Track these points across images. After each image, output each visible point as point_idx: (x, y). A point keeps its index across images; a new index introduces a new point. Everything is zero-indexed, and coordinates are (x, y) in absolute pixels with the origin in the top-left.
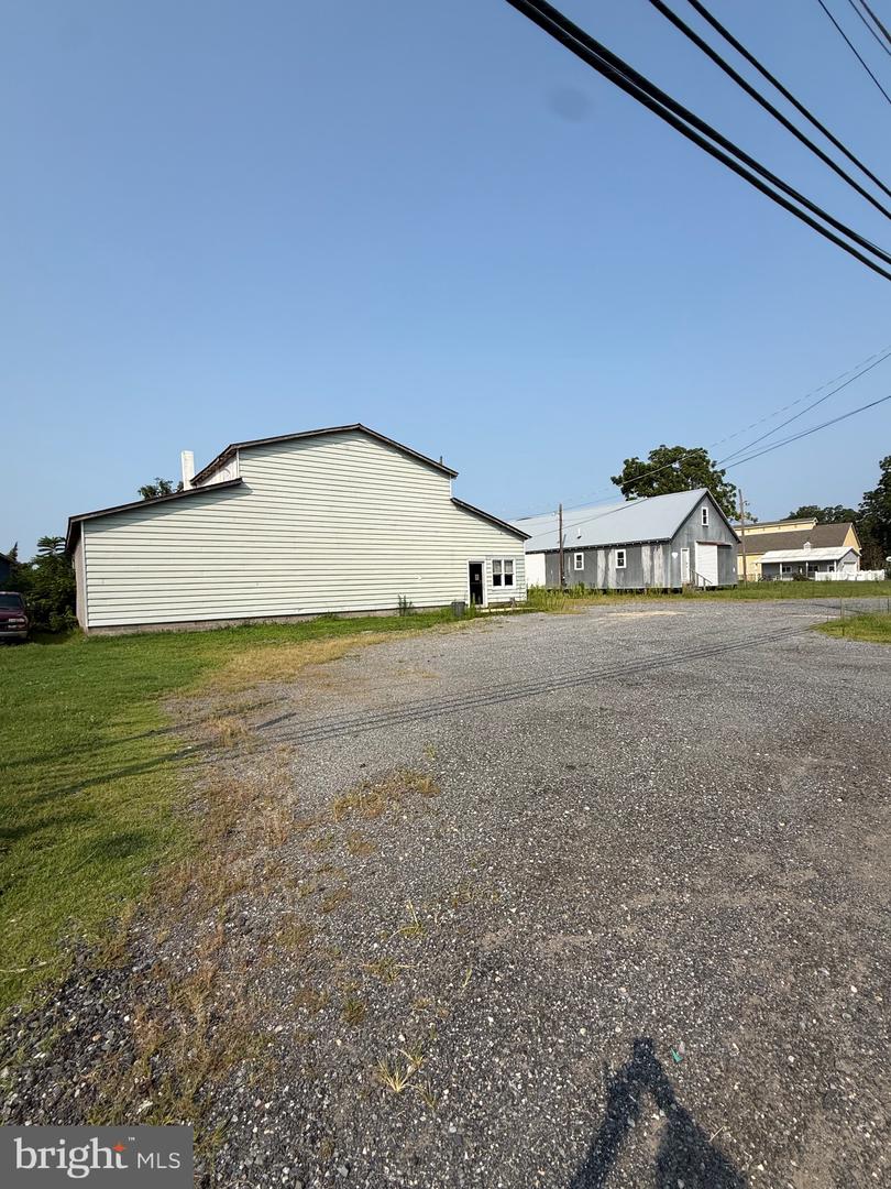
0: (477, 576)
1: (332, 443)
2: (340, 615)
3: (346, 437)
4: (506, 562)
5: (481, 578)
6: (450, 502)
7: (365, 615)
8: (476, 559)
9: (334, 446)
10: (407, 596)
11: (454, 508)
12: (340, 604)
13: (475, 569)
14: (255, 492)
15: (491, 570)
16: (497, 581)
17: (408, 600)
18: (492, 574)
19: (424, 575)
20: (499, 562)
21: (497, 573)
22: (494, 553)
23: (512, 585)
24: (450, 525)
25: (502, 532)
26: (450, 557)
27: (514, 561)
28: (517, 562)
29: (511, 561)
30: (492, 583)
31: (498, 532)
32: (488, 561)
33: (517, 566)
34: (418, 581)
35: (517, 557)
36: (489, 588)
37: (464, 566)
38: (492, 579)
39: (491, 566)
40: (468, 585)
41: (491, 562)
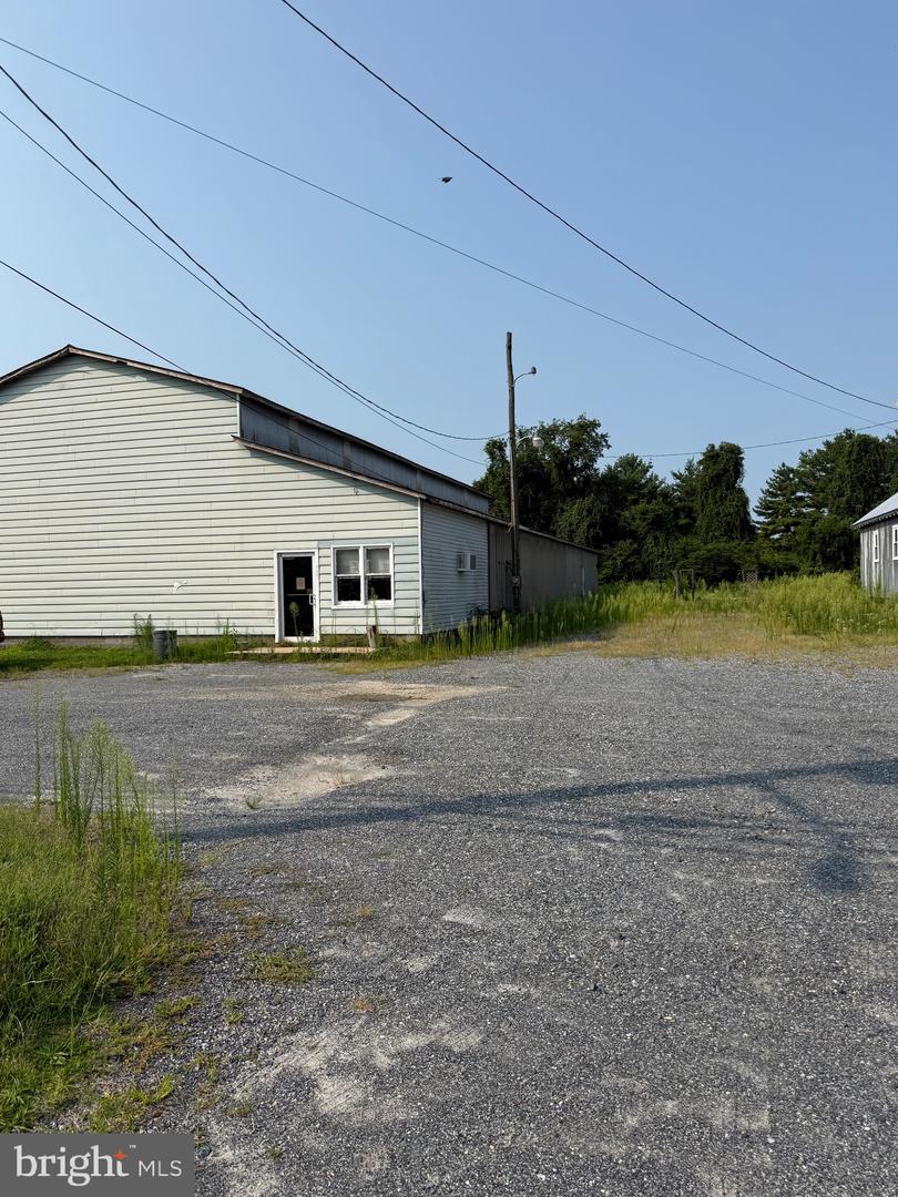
0: (300, 584)
1: (40, 384)
2: (53, 641)
3: (60, 369)
4: (370, 552)
5: (309, 584)
6: (236, 445)
7: (83, 643)
8: (296, 548)
9: (45, 388)
10: (154, 615)
11: (247, 454)
12: (52, 624)
13: (296, 570)
15: (331, 569)
16: (347, 590)
17: (155, 623)
18: (331, 578)
19: (185, 581)
20: (356, 551)
21: (352, 575)
22: (338, 535)
23: (390, 599)
24: (238, 488)
25: (361, 491)
26: (238, 547)
27: (391, 550)
28: (398, 550)
29: (386, 550)
30: (332, 595)
31: (351, 490)
32: (323, 552)
33: (398, 559)
34: (174, 590)
35: (398, 541)
36: (324, 604)
37: (267, 563)
38: (332, 587)
39: (331, 561)
40: (276, 599)
41: (331, 552)
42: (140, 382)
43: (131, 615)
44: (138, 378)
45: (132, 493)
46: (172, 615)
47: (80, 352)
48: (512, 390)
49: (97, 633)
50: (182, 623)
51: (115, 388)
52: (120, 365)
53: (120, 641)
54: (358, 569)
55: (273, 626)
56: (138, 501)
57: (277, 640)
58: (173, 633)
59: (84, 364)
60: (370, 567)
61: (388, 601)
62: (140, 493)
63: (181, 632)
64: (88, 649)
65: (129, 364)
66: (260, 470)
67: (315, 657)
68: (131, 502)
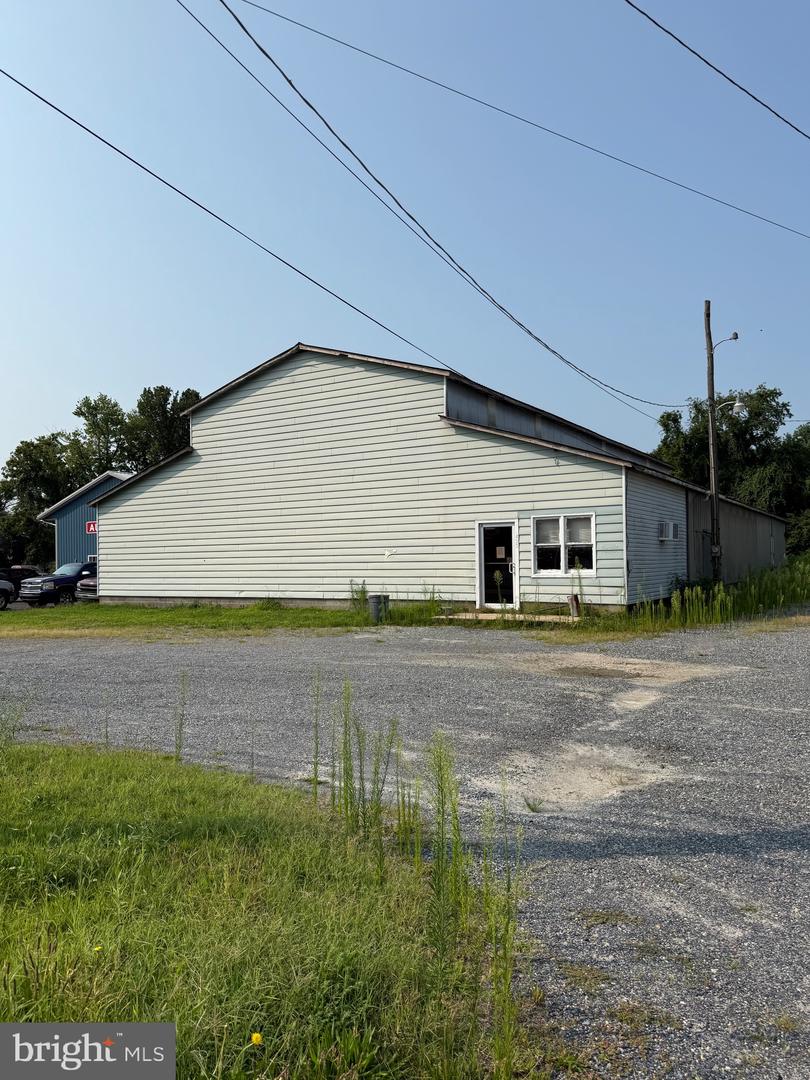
0: (500, 552)
1: (275, 379)
2: (282, 603)
3: (292, 365)
4: (570, 522)
5: (509, 553)
7: (308, 605)
8: (496, 519)
9: (279, 382)
10: (368, 581)
11: (452, 431)
12: (282, 587)
13: (497, 539)
14: (204, 458)
15: (531, 539)
17: (368, 588)
18: (531, 547)
19: (394, 550)
20: (556, 521)
21: (551, 544)
22: (538, 505)
23: (591, 568)
24: (443, 463)
25: (562, 462)
26: (442, 518)
27: (593, 519)
28: (601, 519)
29: (587, 519)
30: (532, 564)
31: (552, 462)
32: (524, 522)
33: (601, 528)
34: (385, 558)
35: (600, 511)
36: (524, 573)
37: (469, 533)
38: (532, 556)
39: (531, 530)
40: (477, 567)
41: (531, 522)
42: (359, 373)
43: (348, 580)
44: (357, 369)
45: (350, 472)
46: (386, 581)
47: (309, 349)
48: (711, 357)
49: (320, 595)
50: (392, 588)
51: (337, 379)
52: (342, 358)
53: (338, 603)
54: (557, 539)
55: (474, 593)
56: (356, 479)
57: (478, 607)
58: (386, 597)
59: (311, 359)
60: (570, 536)
61: (590, 570)
62: (357, 471)
63: (392, 596)
64: (312, 610)
65: (350, 356)
66: (464, 446)
67: (519, 625)
68: (350, 479)
